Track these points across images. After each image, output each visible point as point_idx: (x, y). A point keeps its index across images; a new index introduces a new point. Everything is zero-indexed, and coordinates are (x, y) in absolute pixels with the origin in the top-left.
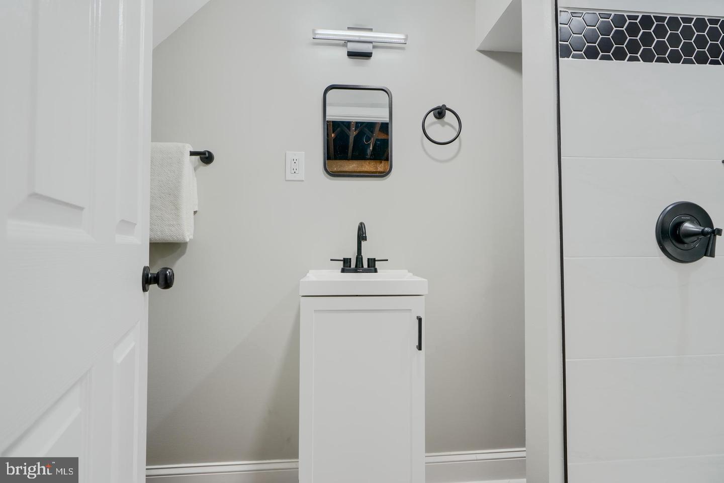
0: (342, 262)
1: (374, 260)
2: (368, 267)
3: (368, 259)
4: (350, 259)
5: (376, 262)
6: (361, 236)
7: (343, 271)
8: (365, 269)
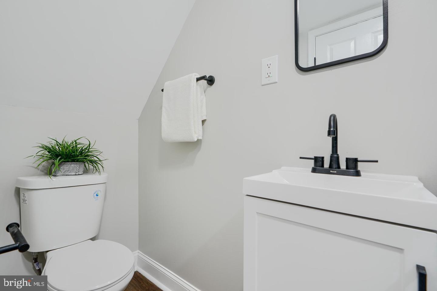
0: (313, 161)
1: (356, 161)
2: (347, 168)
3: (347, 159)
4: (323, 158)
5: (359, 163)
6: (333, 132)
7: (314, 170)
8: (343, 171)
